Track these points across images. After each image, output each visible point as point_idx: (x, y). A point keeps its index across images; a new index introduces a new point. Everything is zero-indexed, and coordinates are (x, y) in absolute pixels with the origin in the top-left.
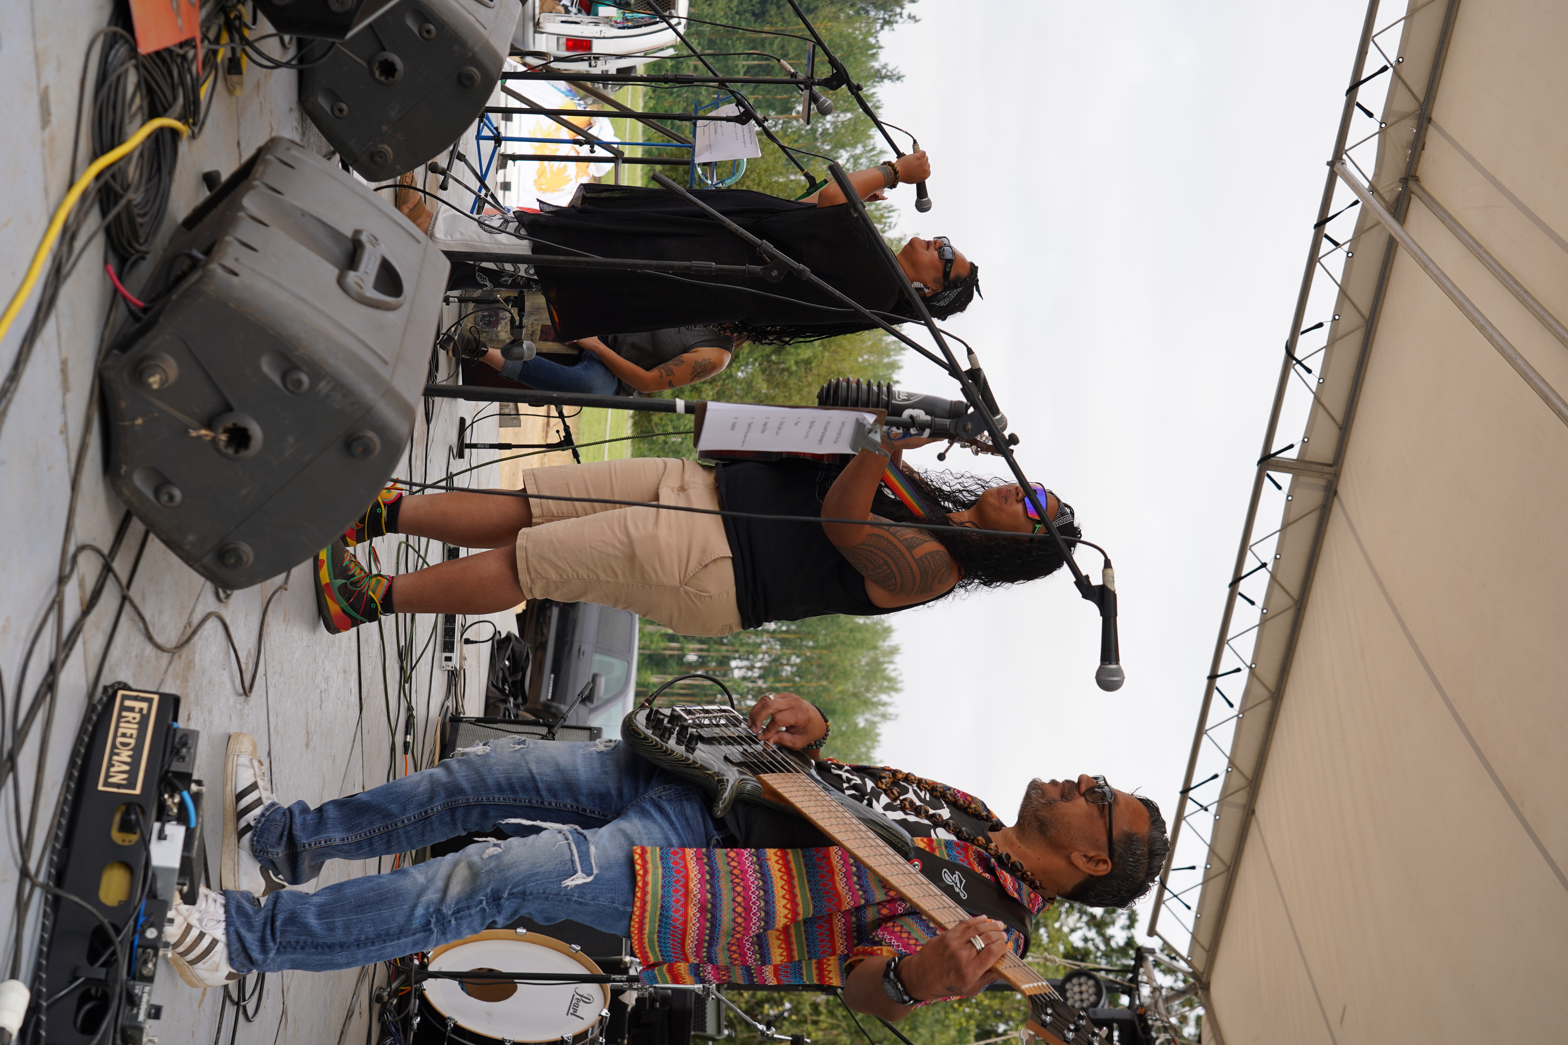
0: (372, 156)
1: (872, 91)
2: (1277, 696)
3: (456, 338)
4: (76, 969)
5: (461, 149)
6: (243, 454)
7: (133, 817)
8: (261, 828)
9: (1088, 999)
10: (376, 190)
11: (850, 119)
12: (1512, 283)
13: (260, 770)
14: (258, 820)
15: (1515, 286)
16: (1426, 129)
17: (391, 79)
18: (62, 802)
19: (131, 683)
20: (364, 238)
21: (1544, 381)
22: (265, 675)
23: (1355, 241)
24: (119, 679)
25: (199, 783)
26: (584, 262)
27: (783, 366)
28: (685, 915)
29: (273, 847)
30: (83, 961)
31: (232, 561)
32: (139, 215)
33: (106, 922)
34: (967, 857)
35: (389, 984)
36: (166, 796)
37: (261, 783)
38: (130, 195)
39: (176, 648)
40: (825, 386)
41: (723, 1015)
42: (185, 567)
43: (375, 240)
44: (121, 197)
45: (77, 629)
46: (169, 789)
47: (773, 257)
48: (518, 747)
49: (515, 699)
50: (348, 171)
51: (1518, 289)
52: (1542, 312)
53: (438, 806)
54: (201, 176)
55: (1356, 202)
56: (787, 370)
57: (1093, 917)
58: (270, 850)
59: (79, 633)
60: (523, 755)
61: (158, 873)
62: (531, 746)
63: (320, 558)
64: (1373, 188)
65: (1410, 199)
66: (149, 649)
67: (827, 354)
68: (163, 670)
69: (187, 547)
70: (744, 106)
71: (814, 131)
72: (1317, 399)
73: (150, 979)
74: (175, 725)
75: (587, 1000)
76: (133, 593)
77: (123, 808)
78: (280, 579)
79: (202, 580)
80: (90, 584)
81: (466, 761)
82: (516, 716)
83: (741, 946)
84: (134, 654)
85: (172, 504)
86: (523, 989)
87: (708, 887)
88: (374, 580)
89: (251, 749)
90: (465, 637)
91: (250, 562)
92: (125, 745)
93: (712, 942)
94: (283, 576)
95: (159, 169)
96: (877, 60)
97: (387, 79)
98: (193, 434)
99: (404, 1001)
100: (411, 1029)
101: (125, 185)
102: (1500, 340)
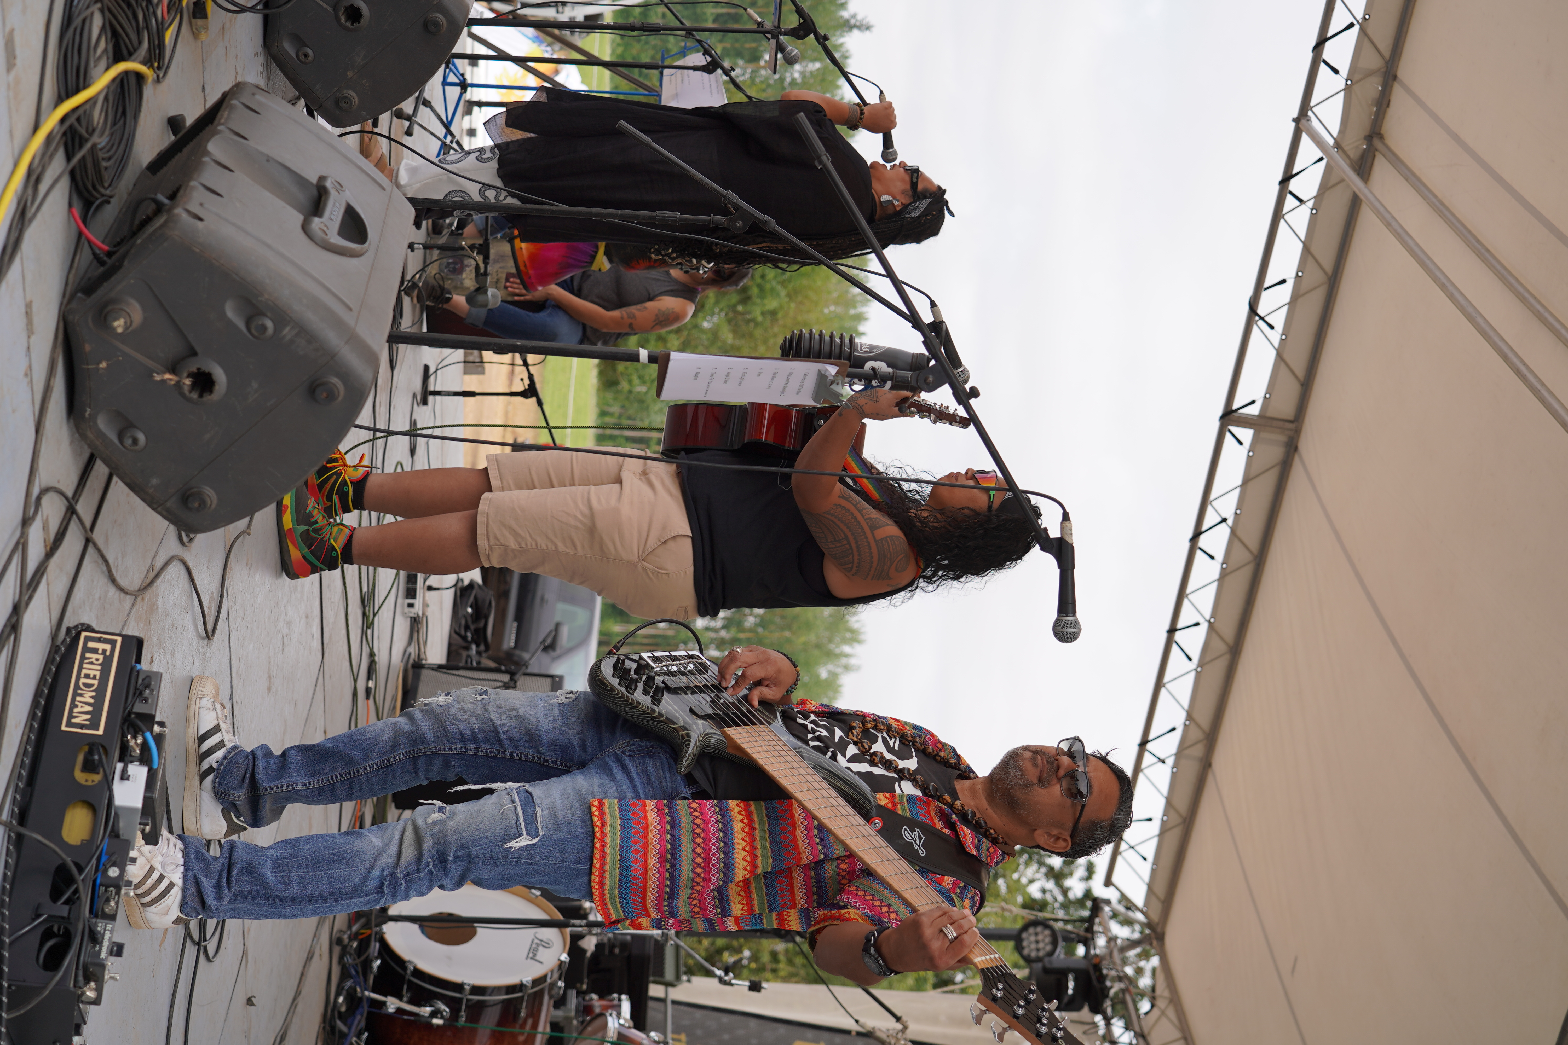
0: (337, 102)
1: (841, 40)
2: (1235, 650)
3: (420, 284)
4: (39, 906)
5: (427, 95)
6: (207, 398)
7: (96, 757)
8: (223, 770)
9: (1044, 948)
10: (341, 136)
11: (818, 70)
12: (1474, 241)
13: (222, 713)
14: (220, 763)
15: (1476, 244)
16: (1392, 87)
17: (356, 25)
18: (25, 742)
19: (94, 625)
20: (328, 184)
21: (1503, 339)
22: (228, 619)
23: (1319, 197)
24: (82, 621)
25: (162, 724)
26: (549, 210)
27: (748, 317)
28: (645, 865)
29: (235, 789)
30: (46, 899)
31: (196, 505)
32: (103, 159)
33: (69, 860)
34: (928, 812)
35: (350, 927)
36: (129, 737)
37: (223, 726)
38: (95, 139)
39: (139, 590)
40: (788, 337)
41: (682, 962)
42: (149, 510)
43: (340, 186)
44: (87, 140)
45: (40, 571)
46: (131, 730)
47: (737, 208)
48: (480, 697)
49: (478, 646)
50: (313, 116)
51: (1479, 247)
52: (1503, 271)
53: (400, 754)
54: (165, 120)
55: (1321, 159)
56: (753, 320)
57: (1051, 869)
58: (232, 792)
59: (43, 574)
60: (485, 706)
61: (120, 813)
62: (493, 696)
63: (284, 503)
64: (1338, 145)
65: (1374, 156)
66: (112, 591)
67: (793, 305)
68: (126, 613)
69: (151, 491)
70: (711, 56)
71: (782, 80)
72: (1280, 356)
73: (112, 917)
74: (138, 667)
75: (547, 945)
76: (97, 536)
77: (86, 748)
78: (243, 523)
79: (167, 523)
80: (54, 527)
81: (428, 711)
82: (479, 663)
83: (702, 901)
84: (97, 596)
85: (136, 448)
86: (482, 932)
87: (668, 836)
88: (335, 529)
89: (213, 692)
90: (428, 583)
91: (213, 506)
92: (88, 686)
93: (673, 895)
94: (246, 520)
95: (124, 113)
96: (846, 9)
97: (352, 24)
98: (158, 378)
99: (364, 944)
100: (371, 972)
101: (90, 129)
102: (1460, 299)
